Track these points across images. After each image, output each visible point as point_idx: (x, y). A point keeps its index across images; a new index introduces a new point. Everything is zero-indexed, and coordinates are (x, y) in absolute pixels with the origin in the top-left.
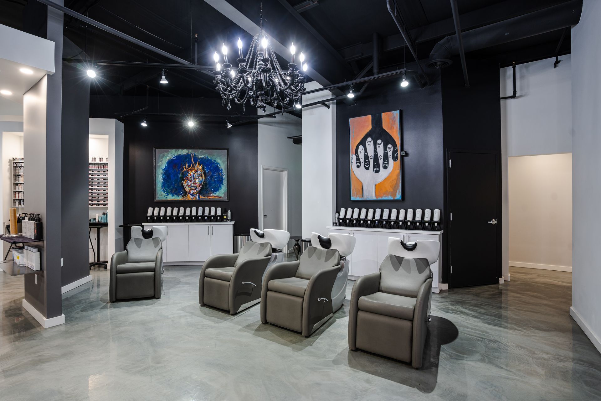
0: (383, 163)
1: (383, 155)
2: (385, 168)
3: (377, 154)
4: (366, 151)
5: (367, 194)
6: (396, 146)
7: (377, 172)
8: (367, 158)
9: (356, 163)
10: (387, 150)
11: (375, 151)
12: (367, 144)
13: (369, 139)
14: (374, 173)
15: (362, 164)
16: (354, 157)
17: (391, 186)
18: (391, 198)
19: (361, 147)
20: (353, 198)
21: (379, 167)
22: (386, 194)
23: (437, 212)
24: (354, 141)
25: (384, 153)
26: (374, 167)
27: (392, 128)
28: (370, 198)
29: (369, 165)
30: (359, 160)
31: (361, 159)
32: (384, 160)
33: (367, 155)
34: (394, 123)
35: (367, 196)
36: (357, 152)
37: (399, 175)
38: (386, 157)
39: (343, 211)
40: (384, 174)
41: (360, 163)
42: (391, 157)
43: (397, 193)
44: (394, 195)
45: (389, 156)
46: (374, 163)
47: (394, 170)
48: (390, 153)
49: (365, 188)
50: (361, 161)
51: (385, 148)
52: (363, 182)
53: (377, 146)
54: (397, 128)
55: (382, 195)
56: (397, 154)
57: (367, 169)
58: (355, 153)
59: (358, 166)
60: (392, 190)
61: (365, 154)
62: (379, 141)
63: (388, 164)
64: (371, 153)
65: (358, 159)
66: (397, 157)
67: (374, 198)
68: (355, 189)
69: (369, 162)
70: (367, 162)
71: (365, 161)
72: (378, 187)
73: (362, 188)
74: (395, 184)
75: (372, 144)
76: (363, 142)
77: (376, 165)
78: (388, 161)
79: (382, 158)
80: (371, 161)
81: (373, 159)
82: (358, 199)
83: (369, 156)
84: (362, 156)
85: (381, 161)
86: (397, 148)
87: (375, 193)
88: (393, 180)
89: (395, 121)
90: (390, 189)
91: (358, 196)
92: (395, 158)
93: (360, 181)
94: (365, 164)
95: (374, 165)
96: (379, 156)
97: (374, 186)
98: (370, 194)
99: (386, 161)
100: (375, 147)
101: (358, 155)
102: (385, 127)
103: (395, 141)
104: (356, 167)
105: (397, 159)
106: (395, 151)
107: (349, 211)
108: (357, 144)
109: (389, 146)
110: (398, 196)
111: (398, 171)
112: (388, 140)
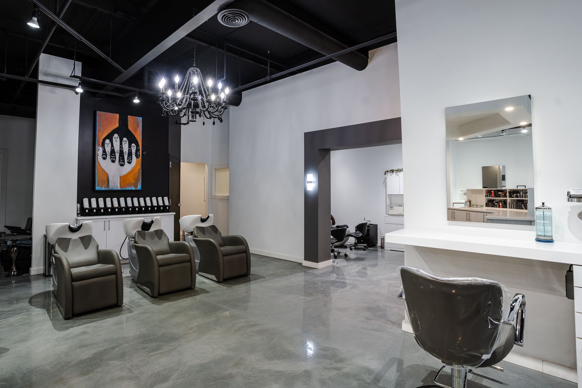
0: (128, 159)
1: (127, 152)
2: (129, 163)
3: (122, 150)
4: (112, 146)
5: (113, 185)
6: (139, 146)
7: (122, 165)
8: (113, 152)
9: (103, 155)
10: (131, 148)
11: (120, 147)
12: (114, 139)
13: (116, 135)
14: (119, 166)
15: (108, 157)
16: (101, 149)
17: (133, 179)
18: (133, 188)
19: (107, 141)
20: (97, 188)
21: (124, 161)
22: (130, 184)
23: (166, 199)
24: (101, 135)
25: (129, 150)
26: (119, 161)
27: (136, 130)
28: (115, 189)
29: (115, 158)
30: (106, 152)
31: (107, 152)
32: (128, 156)
33: (114, 149)
34: (138, 127)
35: (112, 186)
36: (103, 145)
37: (140, 170)
38: (130, 154)
39: (86, 201)
40: (128, 168)
41: (106, 155)
42: (134, 154)
43: (138, 185)
44: (136, 186)
45: (133, 153)
46: (119, 157)
47: (135, 165)
48: (134, 151)
49: (110, 179)
50: (107, 154)
51: (130, 146)
52: (108, 173)
53: (123, 143)
54: (140, 131)
55: (126, 186)
56: (139, 153)
57: (113, 161)
58: (101, 145)
59: (104, 159)
60: (134, 182)
61: (111, 148)
62: (125, 139)
63: (132, 159)
64: (117, 148)
65: (104, 151)
66: (139, 155)
67: (119, 188)
68: (100, 180)
69: (115, 155)
70: (113, 155)
71: (111, 155)
72: (123, 179)
73: (107, 179)
74: (137, 177)
75: (118, 140)
76: (110, 137)
77: (121, 159)
78: (132, 158)
79: (127, 154)
80: (117, 155)
81: (119, 154)
82: (103, 189)
83: (116, 150)
84: (108, 149)
85: (126, 157)
86: (139, 147)
87: (120, 184)
88: (135, 174)
89: (138, 125)
90: (132, 181)
91: (103, 186)
92: (137, 156)
93: (106, 172)
94: (111, 158)
95: (119, 159)
96: (124, 152)
97: (119, 178)
98: (115, 184)
99: (130, 157)
100: (121, 144)
101: (104, 147)
102: (130, 128)
103: (138, 142)
104: (102, 159)
105: (139, 156)
106: (137, 150)
107: (93, 200)
108: (104, 137)
109: (133, 145)
110: (139, 187)
111: (139, 167)
112: (132, 140)
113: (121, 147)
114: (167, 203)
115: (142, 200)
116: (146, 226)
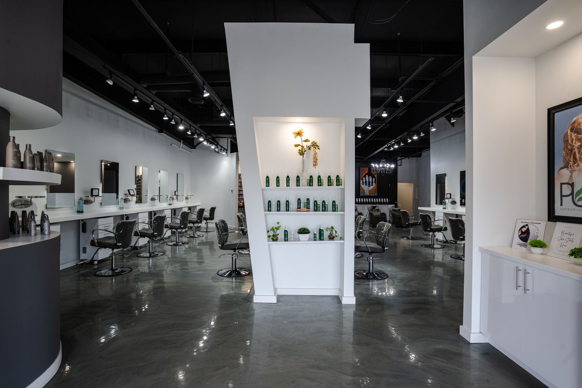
2: (372, 185)
4: (366, 179)
8: (366, 181)
13: (367, 176)
14: (368, 187)
15: (364, 184)
19: (364, 178)
20: (361, 195)
21: (370, 185)
23: (387, 199)
24: (362, 176)
26: (368, 185)
28: (367, 195)
36: (362, 180)
38: (372, 182)
39: (357, 199)
40: (371, 187)
44: (375, 194)
47: (374, 187)
48: (374, 181)
49: (365, 191)
51: (372, 179)
57: (366, 185)
59: (363, 184)
62: (370, 177)
64: (367, 180)
65: (363, 182)
67: (368, 195)
71: (365, 183)
76: (365, 176)
80: (368, 183)
82: (363, 195)
84: (364, 181)
85: (371, 183)
87: (369, 193)
90: (373, 192)
92: (375, 183)
93: (364, 189)
97: (368, 191)
98: (367, 193)
100: (369, 179)
102: (372, 172)
106: (375, 180)
107: (359, 199)
108: (363, 176)
109: (373, 178)
110: (376, 195)
111: (376, 187)
112: (373, 177)
113: (369, 180)
114: (387, 201)
115: (377, 199)
116: (374, 208)
